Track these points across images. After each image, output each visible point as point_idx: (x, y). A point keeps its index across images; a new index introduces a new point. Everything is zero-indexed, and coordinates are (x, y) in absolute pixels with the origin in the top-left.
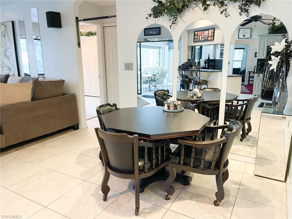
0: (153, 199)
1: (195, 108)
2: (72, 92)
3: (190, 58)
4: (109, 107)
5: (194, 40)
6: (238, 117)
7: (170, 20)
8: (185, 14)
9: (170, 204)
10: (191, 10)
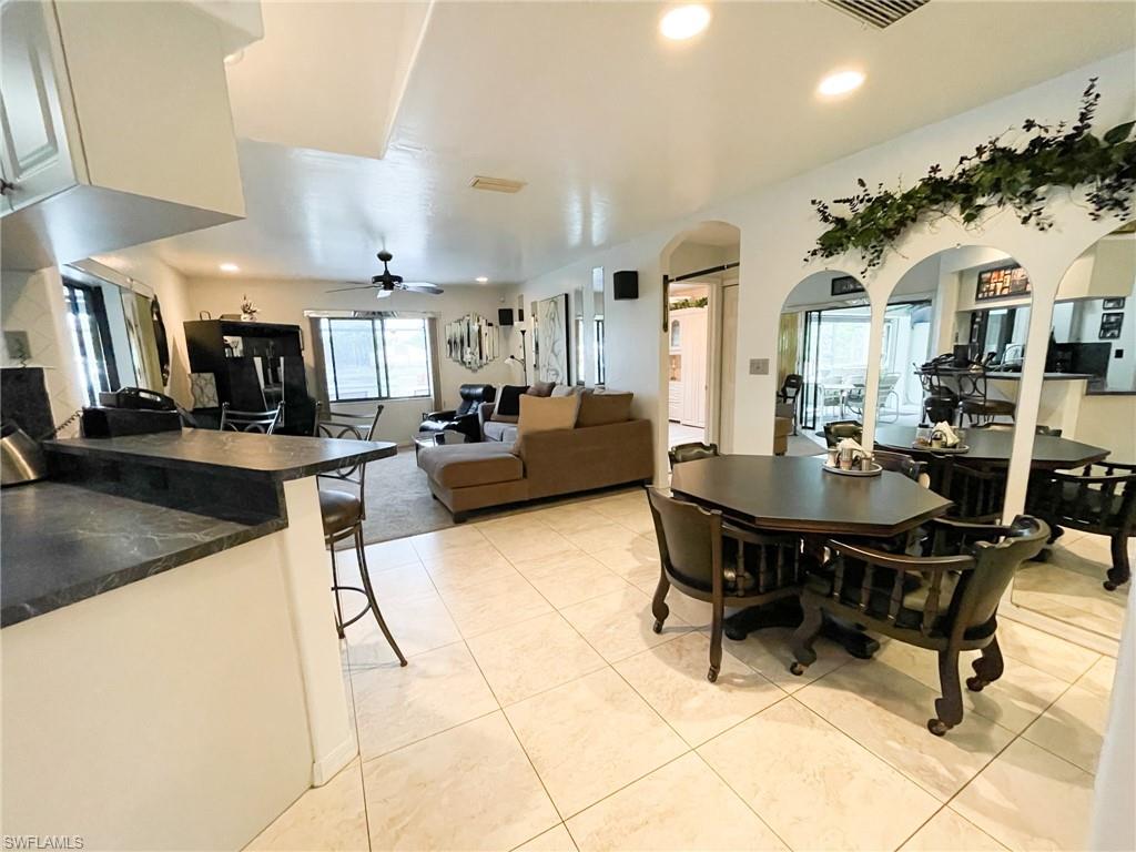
0: (759, 661)
1: (922, 472)
2: (646, 417)
3: (963, 342)
4: (701, 450)
5: (977, 295)
6: (1097, 515)
7: (863, 258)
8: (909, 239)
9: (798, 686)
10: (926, 227)
